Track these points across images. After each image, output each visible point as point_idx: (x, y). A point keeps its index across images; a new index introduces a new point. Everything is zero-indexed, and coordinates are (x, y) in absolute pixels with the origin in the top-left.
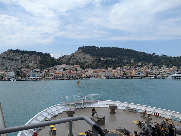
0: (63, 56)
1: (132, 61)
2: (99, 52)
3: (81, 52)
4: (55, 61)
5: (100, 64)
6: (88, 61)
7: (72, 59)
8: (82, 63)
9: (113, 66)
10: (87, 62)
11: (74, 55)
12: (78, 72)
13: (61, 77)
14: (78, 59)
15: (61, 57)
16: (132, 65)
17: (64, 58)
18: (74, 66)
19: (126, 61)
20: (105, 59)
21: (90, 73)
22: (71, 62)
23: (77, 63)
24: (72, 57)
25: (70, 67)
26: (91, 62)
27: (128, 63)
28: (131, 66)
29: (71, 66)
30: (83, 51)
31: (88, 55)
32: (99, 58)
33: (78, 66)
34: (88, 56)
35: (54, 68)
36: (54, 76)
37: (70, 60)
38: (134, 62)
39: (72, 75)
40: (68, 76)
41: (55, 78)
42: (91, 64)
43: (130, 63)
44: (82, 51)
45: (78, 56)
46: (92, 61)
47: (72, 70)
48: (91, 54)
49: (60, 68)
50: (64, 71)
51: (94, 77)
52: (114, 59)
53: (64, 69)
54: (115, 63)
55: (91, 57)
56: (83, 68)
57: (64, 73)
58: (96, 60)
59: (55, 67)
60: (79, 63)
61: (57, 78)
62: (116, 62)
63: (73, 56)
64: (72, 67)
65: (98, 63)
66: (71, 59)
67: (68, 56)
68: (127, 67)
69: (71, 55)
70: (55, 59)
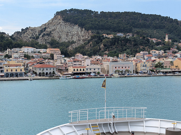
0: (22, 30)
1: (167, 40)
2: (99, 22)
3: (61, 21)
4: (7, 40)
5: (102, 46)
6: (75, 39)
7: (43, 36)
8: (63, 44)
9: (128, 50)
10: (73, 42)
11: (45, 28)
12: (58, 63)
13: (21, 75)
14: (56, 36)
15: (18, 33)
16: (166, 48)
17: (24, 33)
18: (48, 50)
19: (154, 40)
20: (111, 36)
21: (83, 64)
22: (40, 41)
23: (54, 44)
24: (42, 31)
25: (39, 52)
26: (82, 42)
27: (158, 44)
28: (165, 50)
29: (42, 50)
30: (66, 20)
31: (76, 27)
32: (98, 33)
33: (56, 49)
34: (76, 29)
35: (4, 54)
36: (5, 71)
37: (38, 38)
38: (170, 41)
39: (45, 69)
40: (38, 71)
41: (7, 75)
42: (82, 47)
43: (164, 44)
44: (64, 20)
45: (54, 30)
46: (84, 40)
47: (45, 59)
48: (82, 26)
49: (16, 53)
50: (27, 61)
51: (94, 72)
52: (129, 36)
53: (27, 57)
54: (133, 43)
55: (82, 32)
56: (66, 54)
57: (27, 65)
58: (93, 38)
59: (8, 51)
60: (58, 43)
61: (12, 75)
62: (135, 41)
63: (43, 29)
64: (44, 53)
65: (98, 43)
66: (41, 36)
67: (33, 30)
68: (157, 52)
69: (41, 27)
70: (5, 36)
